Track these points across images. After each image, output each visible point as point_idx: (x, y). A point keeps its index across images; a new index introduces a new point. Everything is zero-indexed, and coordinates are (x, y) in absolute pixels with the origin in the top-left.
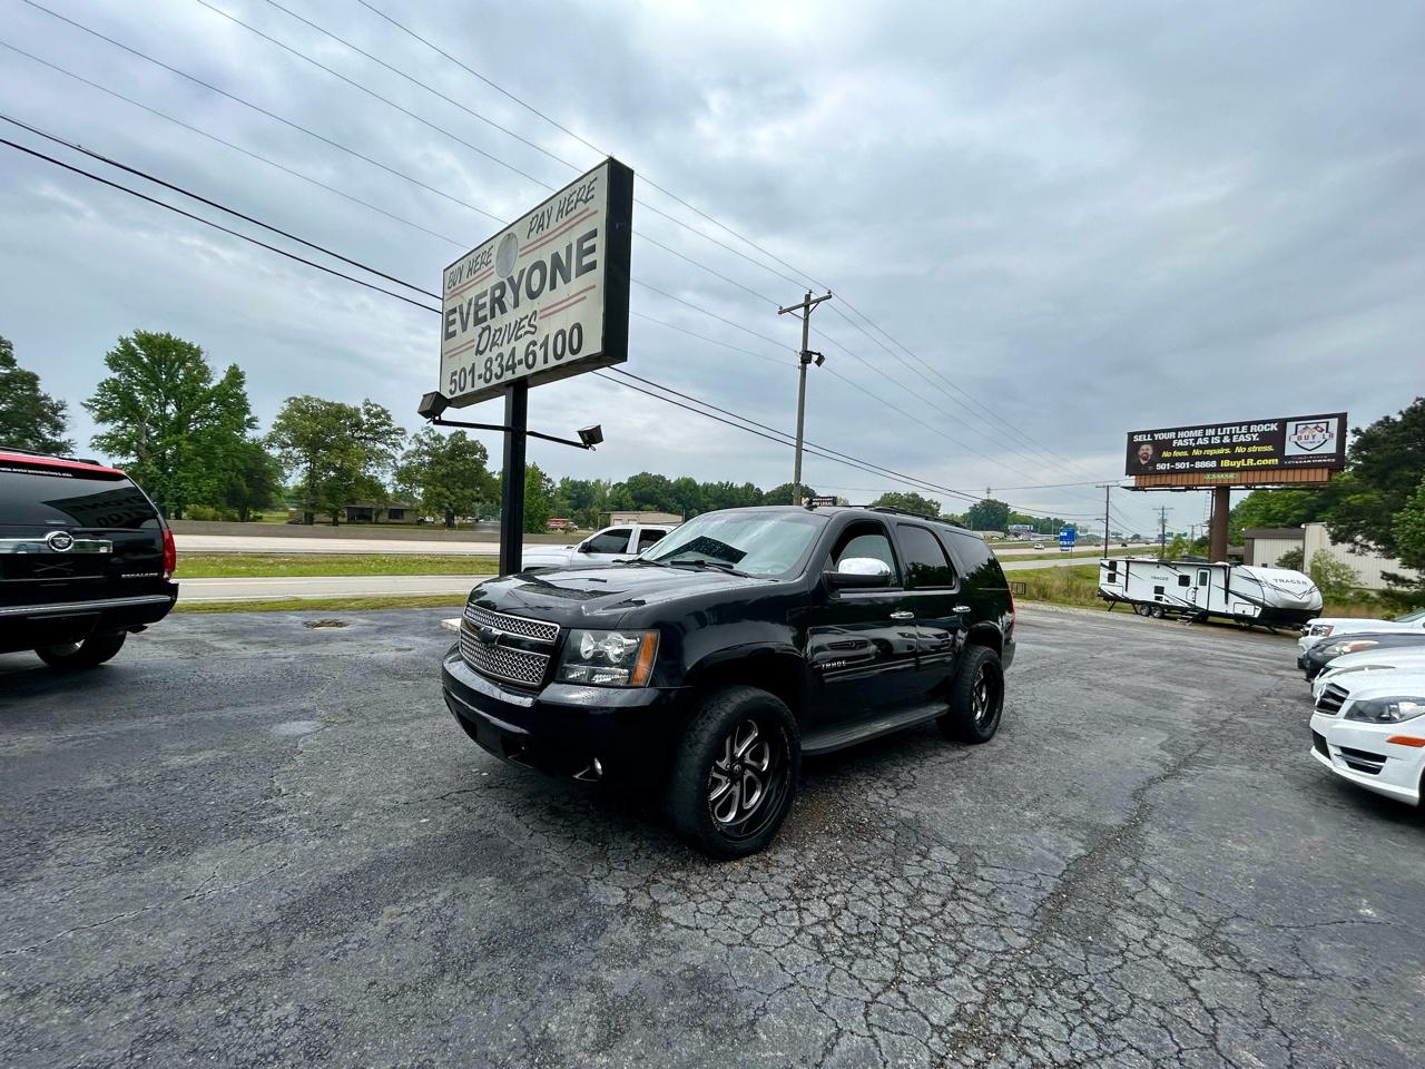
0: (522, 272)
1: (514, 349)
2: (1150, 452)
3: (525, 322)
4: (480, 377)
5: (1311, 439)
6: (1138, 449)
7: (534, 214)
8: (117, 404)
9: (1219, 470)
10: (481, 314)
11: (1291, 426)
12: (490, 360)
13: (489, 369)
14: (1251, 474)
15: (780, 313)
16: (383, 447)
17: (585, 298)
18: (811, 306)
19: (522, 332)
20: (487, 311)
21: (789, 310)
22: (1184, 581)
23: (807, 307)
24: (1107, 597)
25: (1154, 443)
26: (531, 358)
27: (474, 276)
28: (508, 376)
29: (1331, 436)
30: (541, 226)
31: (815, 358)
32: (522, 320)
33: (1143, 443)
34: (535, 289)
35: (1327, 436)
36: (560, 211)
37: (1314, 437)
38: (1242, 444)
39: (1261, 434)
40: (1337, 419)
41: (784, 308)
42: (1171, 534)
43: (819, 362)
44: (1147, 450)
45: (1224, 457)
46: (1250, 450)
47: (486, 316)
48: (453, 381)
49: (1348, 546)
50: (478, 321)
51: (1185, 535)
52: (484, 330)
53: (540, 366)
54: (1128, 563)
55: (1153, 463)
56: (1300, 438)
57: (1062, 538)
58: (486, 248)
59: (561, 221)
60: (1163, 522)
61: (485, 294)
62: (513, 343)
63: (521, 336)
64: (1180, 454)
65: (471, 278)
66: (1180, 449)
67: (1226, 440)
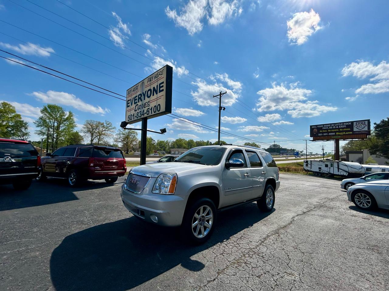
0: (146, 91)
1: (144, 110)
2: (316, 131)
5: (360, 126)
6: (313, 130)
7: (149, 77)
8: (42, 122)
9: (335, 135)
11: (355, 124)
12: (138, 112)
13: (138, 115)
14: (345, 136)
16: (110, 132)
17: (161, 98)
18: (222, 95)
19: (146, 106)
22: (327, 166)
23: (220, 95)
24: (306, 171)
25: (317, 128)
26: (148, 112)
28: (143, 117)
29: (366, 125)
30: (150, 80)
31: (223, 108)
32: (146, 103)
33: (314, 128)
34: (149, 95)
35: (365, 125)
36: (155, 77)
37: (361, 126)
38: (342, 128)
39: (347, 125)
40: (367, 121)
41: (214, 96)
42: (326, 153)
44: (316, 130)
45: (337, 132)
46: (344, 130)
47: (137, 102)
48: (129, 118)
49: (375, 155)
50: (135, 103)
51: (330, 153)
52: (136, 105)
53: (150, 114)
54: (311, 161)
55: (317, 133)
56: (357, 126)
57: (295, 154)
58: (137, 85)
60: (323, 149)
61: (137, 96)
62: (144, 109)
63: (145, 107)
64: (325, 131)
65: (133, 92)
66: (324, 130)
67: (337, 127)
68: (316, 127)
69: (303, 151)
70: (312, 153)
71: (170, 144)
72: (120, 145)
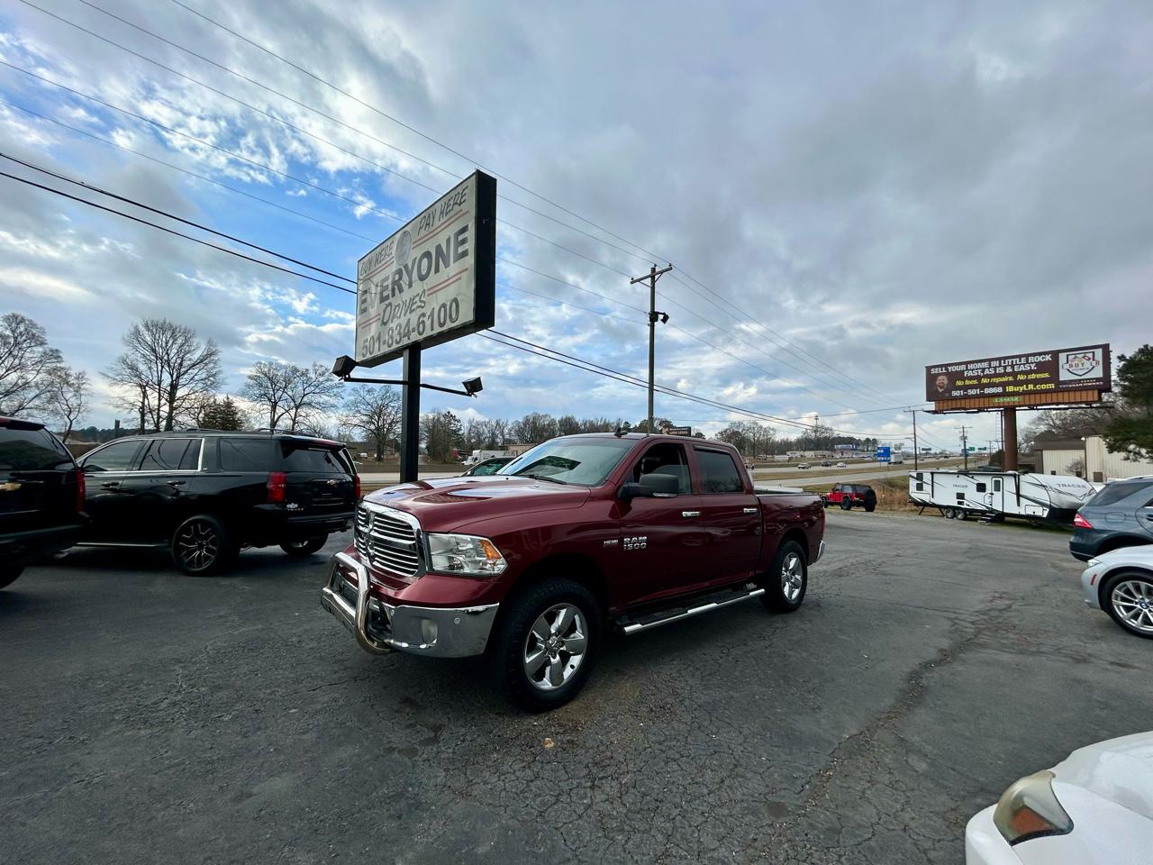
0: (415, 260)
1: (409, 320)
2: (946, 382)
3: (417, 299)
4: (384, 343)
5: (1080, 365)
6: (936, 380)
7: (423, 216)
9: (1005, 394)
10: (385, 294)
11: (1062, 357)
12: (392, 329)
13: (391, 336)
14: (1032, 396)
15: (632, 283)
17: (460, 278)
18: (656, 277)
19: (415, 306)
20: (388, 292)
21: (639, 280)
22: (981, 488)
23: (653, 277)
24: (916, 503)
25: (949, 374)
26: (421, 325)
27: (380, 265)
28: (406, 341)
29: (1098, 363)
30: (428, 225)
31: (661, 317)
32: (415, 297)
33: (939, 374)
34: (424, 273)
35: (1094, 363)
36: (442, 213)
37: (1083, 364)
38: (1023, 372)
39: (1038, 364)
40: (1101, 350)
41: (635, 279)
42: (972, 449)
43: (665, 320)
44: (943, 380)
45: (1009, 383)
46: (1030, 377)
47: (388, 295)
48: (365, 347)
49: (1123, 454)
50: (383, 299)
51: (985, 449)
52: (387, 306)
53: (428, 333)
54: (932, 474)
55: (948, 391)
56: (1071, 366)
57: (879, 455)
58: (388, 243)
59: (442, 220)
60: (964, 438)
61: (387, 279)
62: (408, 315)
63: (414, 310)
64: (971, 382)
65: (377, 266)
66: (971, 378)
67: (1009, 370)
68: (944, 371)
69: (903, 444)
70: (930, 449)
71: (506, 431)
72: (358, 435)
